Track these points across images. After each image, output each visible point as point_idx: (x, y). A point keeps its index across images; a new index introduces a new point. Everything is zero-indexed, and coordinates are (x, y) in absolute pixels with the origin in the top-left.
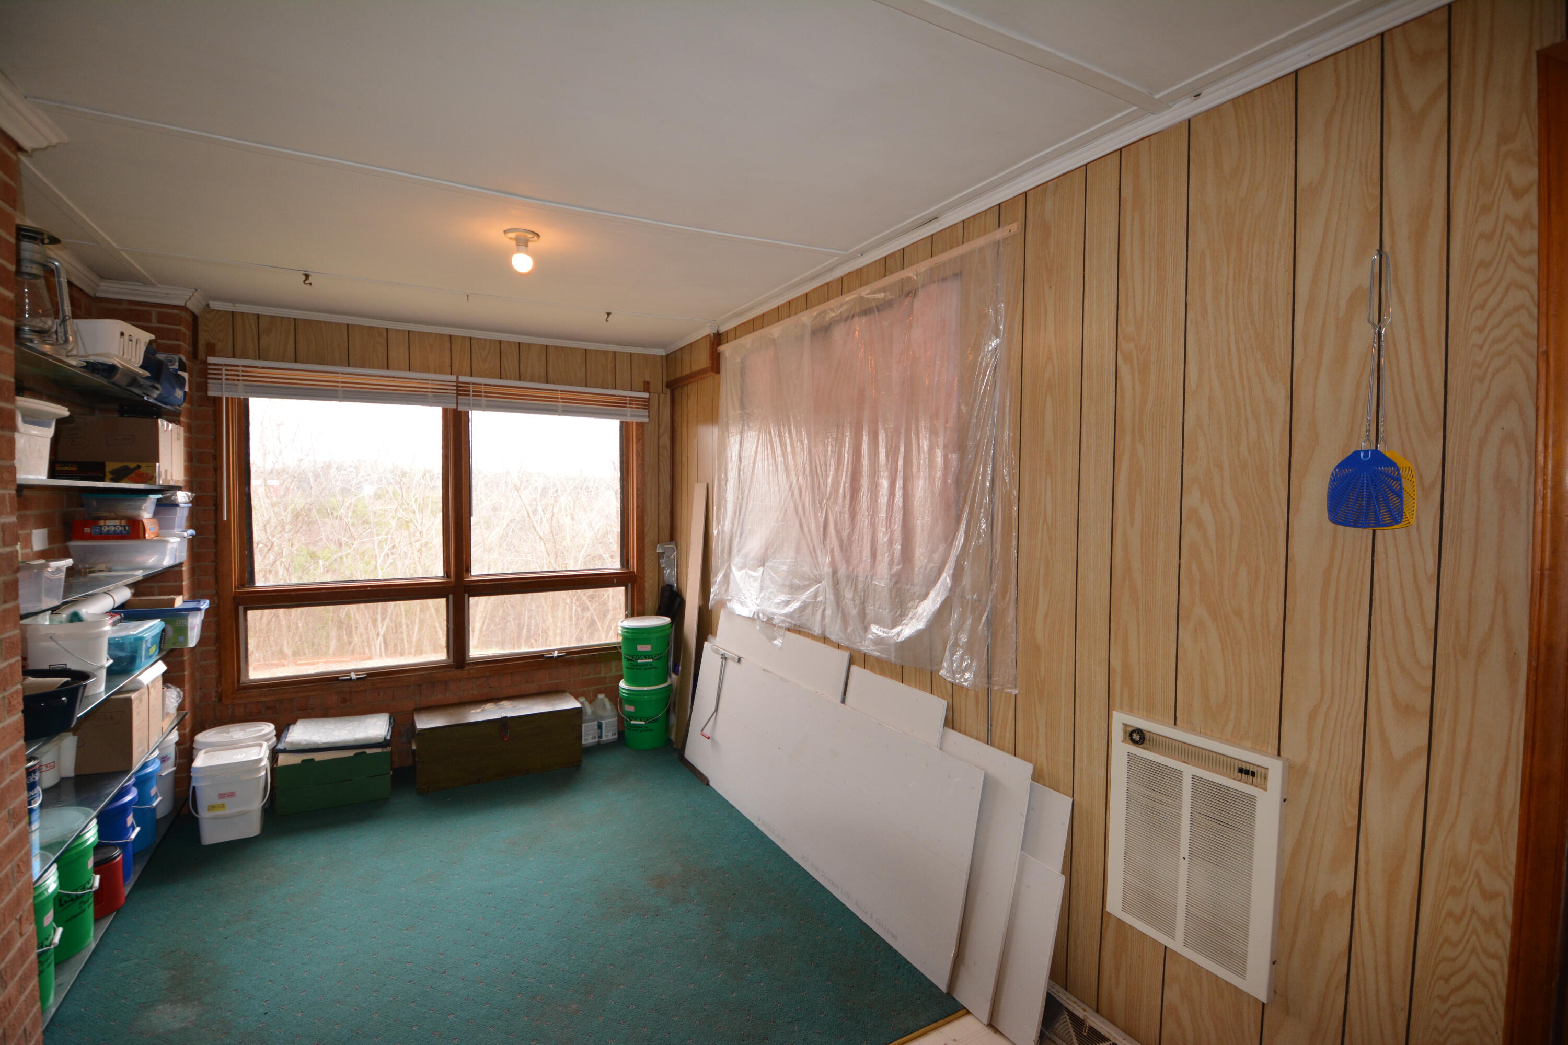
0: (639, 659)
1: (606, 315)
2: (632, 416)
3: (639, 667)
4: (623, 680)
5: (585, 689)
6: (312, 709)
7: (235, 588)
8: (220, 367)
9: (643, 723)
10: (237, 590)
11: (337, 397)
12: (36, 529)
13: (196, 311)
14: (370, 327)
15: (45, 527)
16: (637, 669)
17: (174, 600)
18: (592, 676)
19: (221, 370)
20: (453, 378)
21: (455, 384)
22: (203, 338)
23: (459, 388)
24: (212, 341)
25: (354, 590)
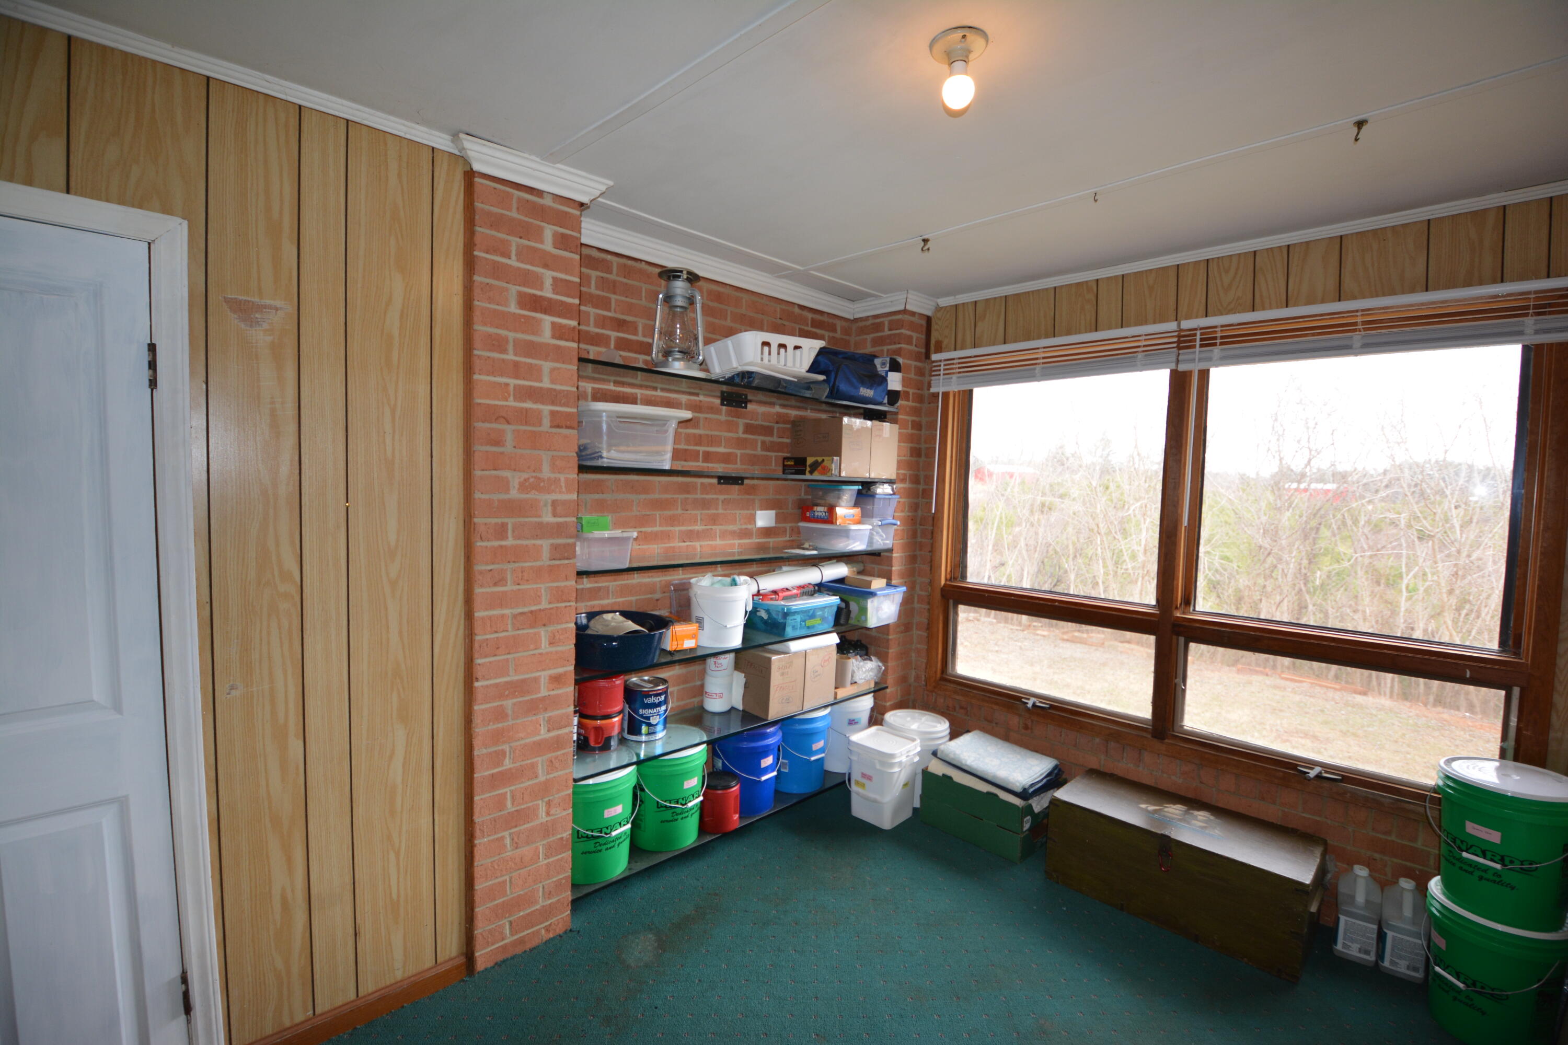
0: (1467, 851)
1: (1355, 130)
2: (1537, 332)
3: (1465, 867)
4: (1438, 878)
5: (1377, 856)
6: (996, 723)
7: (946, 580)
8: (939, 364)
9: (1461, 985)
10: (948, 583)
11: (1034, 376)
12: (761, 510)
13: (929, 313)
14: (1078, 284)
15: (772, 509)
16: (1461, 868)
17: (870, 582)
18: (1393, 838)
19: (940, 366)
20: (1173, 326)
21: (1176, 334)
22: (935, 336)
23: (1182, 339)
24: (941, 339)
25: (1041, 602)
